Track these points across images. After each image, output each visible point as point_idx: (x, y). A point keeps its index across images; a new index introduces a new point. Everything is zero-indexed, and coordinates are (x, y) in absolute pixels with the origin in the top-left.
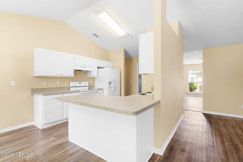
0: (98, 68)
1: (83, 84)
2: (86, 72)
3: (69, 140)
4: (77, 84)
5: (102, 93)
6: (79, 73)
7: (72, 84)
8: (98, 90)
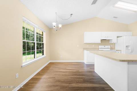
0: (117, 37)
1: (106, 47)
2: (109, 40)
3: (95, 71)
4: (103, 47)
5: (120, 52)
6: (104, 41)
7: (100, 47)
8: (116, 50)
